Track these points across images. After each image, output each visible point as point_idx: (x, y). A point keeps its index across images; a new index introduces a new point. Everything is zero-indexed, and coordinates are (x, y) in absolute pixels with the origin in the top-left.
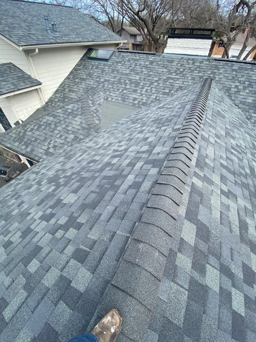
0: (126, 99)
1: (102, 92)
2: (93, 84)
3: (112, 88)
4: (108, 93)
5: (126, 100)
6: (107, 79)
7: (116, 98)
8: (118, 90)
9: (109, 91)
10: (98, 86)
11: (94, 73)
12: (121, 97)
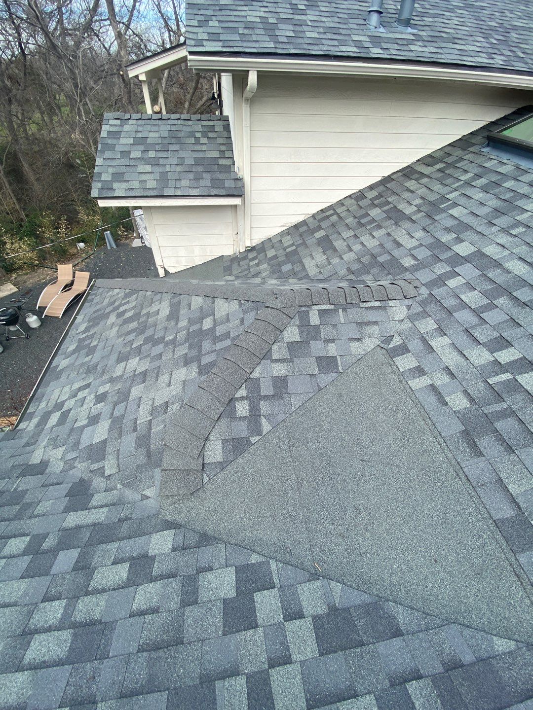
0: (501, 439)
1: (409, 307)
2: (410, 250)
3: (477, 312)
4: (428, 325)
5: (486, 443)
6: (491, 250)
7: (441, 380)
8: (503, 343)
9: (443, 315)
10: (421, 265)
11: (455, 205)
12: (472, 400)
